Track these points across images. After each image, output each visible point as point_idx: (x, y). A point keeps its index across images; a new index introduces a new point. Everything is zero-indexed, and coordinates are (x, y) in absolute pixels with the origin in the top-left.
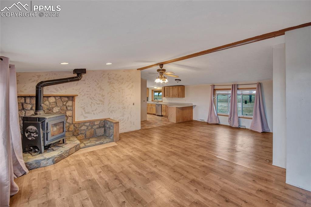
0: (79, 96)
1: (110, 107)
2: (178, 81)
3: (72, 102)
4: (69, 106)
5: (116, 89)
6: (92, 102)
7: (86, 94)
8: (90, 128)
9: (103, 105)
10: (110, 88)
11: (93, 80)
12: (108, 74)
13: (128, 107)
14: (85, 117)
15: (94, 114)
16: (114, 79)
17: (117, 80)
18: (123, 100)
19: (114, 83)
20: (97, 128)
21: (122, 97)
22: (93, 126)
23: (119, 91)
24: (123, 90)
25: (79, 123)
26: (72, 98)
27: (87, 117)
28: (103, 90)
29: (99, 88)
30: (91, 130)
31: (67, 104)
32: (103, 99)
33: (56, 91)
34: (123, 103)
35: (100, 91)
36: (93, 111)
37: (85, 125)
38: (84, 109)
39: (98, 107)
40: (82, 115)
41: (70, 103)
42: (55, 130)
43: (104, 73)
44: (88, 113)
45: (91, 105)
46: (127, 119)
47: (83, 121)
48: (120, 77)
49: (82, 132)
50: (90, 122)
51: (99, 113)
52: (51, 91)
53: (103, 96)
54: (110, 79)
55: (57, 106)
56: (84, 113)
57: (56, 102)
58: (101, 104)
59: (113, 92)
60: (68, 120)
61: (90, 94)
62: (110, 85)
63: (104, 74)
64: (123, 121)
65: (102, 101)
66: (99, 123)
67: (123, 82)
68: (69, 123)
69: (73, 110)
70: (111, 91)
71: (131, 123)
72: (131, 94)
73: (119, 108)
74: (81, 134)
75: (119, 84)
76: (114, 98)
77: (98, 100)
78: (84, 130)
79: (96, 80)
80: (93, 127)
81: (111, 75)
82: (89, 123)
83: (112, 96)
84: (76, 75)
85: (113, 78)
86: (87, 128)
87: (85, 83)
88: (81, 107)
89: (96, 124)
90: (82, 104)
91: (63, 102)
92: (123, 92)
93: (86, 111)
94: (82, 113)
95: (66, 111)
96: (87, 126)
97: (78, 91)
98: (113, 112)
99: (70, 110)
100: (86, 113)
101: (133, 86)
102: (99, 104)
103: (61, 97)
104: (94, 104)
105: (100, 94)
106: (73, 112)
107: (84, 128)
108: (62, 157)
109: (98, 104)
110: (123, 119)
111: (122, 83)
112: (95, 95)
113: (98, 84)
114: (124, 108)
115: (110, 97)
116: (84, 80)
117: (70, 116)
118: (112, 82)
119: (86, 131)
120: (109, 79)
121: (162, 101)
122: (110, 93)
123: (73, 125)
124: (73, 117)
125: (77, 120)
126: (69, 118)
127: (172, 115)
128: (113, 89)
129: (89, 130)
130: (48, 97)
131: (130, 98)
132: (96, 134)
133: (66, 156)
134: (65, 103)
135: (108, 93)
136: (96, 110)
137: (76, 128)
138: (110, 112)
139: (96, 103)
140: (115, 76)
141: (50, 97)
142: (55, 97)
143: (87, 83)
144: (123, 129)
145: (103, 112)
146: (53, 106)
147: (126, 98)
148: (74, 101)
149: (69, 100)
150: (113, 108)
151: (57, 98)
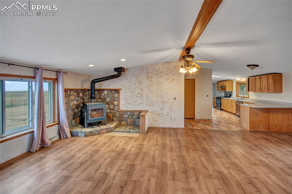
0: (122, 89)
1: (149, 101)
2: (252, 67)
3: (117, 94)
4: (116, 97)
5: (154, 83)
6: (132, 95)
7: (128, 88)
8: (130, 117)
9: (142, 98)
10: (149, 82)
11: (133, 76)
12: (147, 69)
13: (168, 101)
14: (128, 107)
15: (134, 105)
16: (152, 74)
17: (156, 74)
18: (162, 94)
19: (153, 77)
20: (136, 118)
21: (161, 91)
22: (133, 115)
23: (158, 85)
24: (162, 83)
25: (122, 112)
26: (117, 91)
27: (129, 107)
28: (142, 84)
29: (139, 83)
30: (131, 119)
31: (115, 96)
32: (142, 92)
33: (108, 86)
34: (162, 97)
35: (139, 85)
36: (133, 102)
37: (127, 114)
38: (126, 100)
39: (138, 99)
40: (124, 105)
41: (116, 95)
42: (94, 113)
43: (143, 68)
44: (130, 104)
45: (132, 98)
46: (167, 114)
47: (125, 110)
48: (159, 70)
49: (125, 119)
50: (131, 111)
51: (138, 105)
52: (105, 86)
53: (142, 89)
54: (149, 73)
55: (108, 97)
56: (126, 103)
57: (108, 94)
58: (140, 97)
59: (151, 86)
60: (115, 107)
61: (131, 88)
62: (148, 80)
63: (143, 70)
64: (162, 115)
65: (141, 94)
66: (138, 113)
67: (162, 75)
68: (116, 110)
69: (119, 101)
70: (150, 85)
71: (172, 119)
72: (172, 88)
73: (158, 102)
74: (124, 120)
75: (157, 78)
76: (152, 92)
77: (138, 93)
78: (126, 117)
79: (136, 76)
80: (133, 117)
81: (149, 69)
82: (130, 113)
83: (150, 90)
84: (116, 73)
85: (152, 72)
86: (129, 117)
87: (127, 79)
88: (125, 99)
89: (135, 114)
90: (125, 96)
91: (112, 94)
92: (161, 86)
93: (128, 102)
94: (125, 103)
95: (114, 101)
96: (128, 115)
97: (122, 85)
98: (151, 105)
99: (116, 100)
100: (128, 104)
101: (174, 79)
102: (139, 97)
103: (111, 90)
104: (134, 97)
105: (139, 88)
106: (118, 102)
107: (126, 116)
108: (91, 134)
109: (137, 97)
110: (162, 113)
111: (161, 77)
112: (135, 89)
113: (137, 79)
114: (164, 102)
115: (148, 90)
116: (126, 77)
117: (116, 105)
118: (150, 76)
119: (127, 119)
120: (147, 74)
121: (248, 98)
122: (148, 87)
123: (118, 112)
124: (118, 105)
125: (122, 108)
126: (116, 106)
127: (244, 117)
128: (152, 83)
129: (130, 118)
130: (104, 90)
131: (170, 92)
132: (135, 123)
133: (96, 134)
134: (113, 95)
135: (146, 87)
136: (135, 102)
137: (121, 115)
138: (148, 104)
139: (136, 96)
140: (154, 70)
141: (105, 90)
142: (107, 90)
143: (128, 79)
144: (162, 123)
145: (142, 104)
146: (107, 96)
147: (166, 92)
148: (119, 94)
149: (116, 92)
150: (151, 101)
151: (109, 91)
